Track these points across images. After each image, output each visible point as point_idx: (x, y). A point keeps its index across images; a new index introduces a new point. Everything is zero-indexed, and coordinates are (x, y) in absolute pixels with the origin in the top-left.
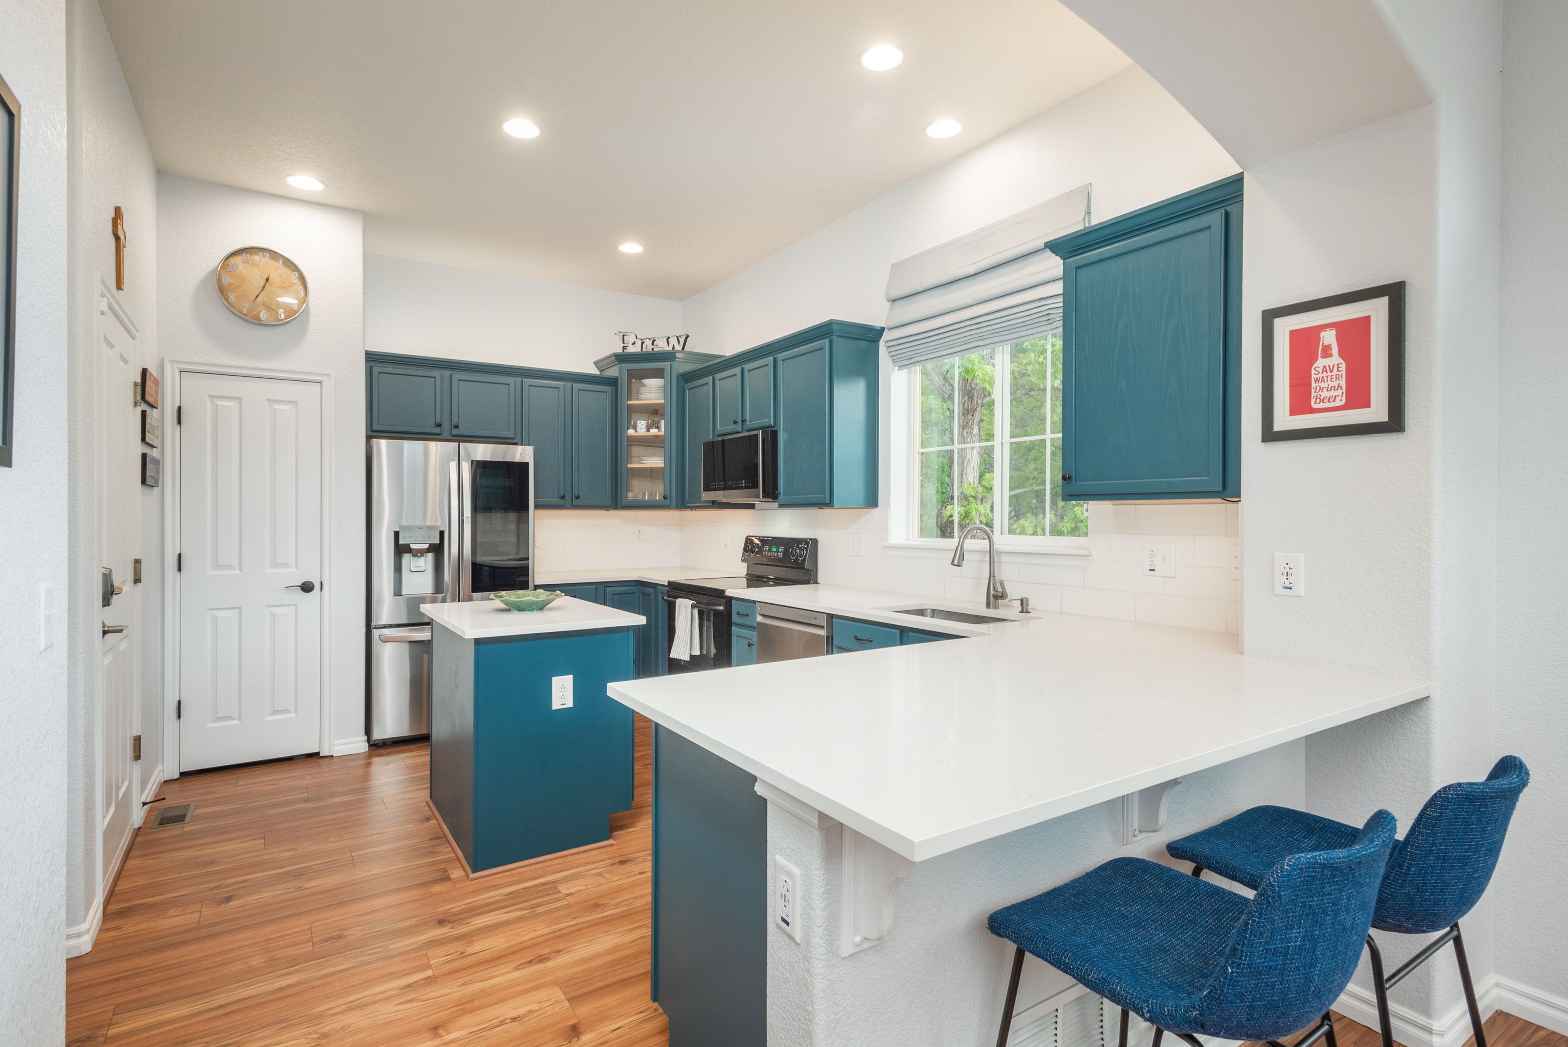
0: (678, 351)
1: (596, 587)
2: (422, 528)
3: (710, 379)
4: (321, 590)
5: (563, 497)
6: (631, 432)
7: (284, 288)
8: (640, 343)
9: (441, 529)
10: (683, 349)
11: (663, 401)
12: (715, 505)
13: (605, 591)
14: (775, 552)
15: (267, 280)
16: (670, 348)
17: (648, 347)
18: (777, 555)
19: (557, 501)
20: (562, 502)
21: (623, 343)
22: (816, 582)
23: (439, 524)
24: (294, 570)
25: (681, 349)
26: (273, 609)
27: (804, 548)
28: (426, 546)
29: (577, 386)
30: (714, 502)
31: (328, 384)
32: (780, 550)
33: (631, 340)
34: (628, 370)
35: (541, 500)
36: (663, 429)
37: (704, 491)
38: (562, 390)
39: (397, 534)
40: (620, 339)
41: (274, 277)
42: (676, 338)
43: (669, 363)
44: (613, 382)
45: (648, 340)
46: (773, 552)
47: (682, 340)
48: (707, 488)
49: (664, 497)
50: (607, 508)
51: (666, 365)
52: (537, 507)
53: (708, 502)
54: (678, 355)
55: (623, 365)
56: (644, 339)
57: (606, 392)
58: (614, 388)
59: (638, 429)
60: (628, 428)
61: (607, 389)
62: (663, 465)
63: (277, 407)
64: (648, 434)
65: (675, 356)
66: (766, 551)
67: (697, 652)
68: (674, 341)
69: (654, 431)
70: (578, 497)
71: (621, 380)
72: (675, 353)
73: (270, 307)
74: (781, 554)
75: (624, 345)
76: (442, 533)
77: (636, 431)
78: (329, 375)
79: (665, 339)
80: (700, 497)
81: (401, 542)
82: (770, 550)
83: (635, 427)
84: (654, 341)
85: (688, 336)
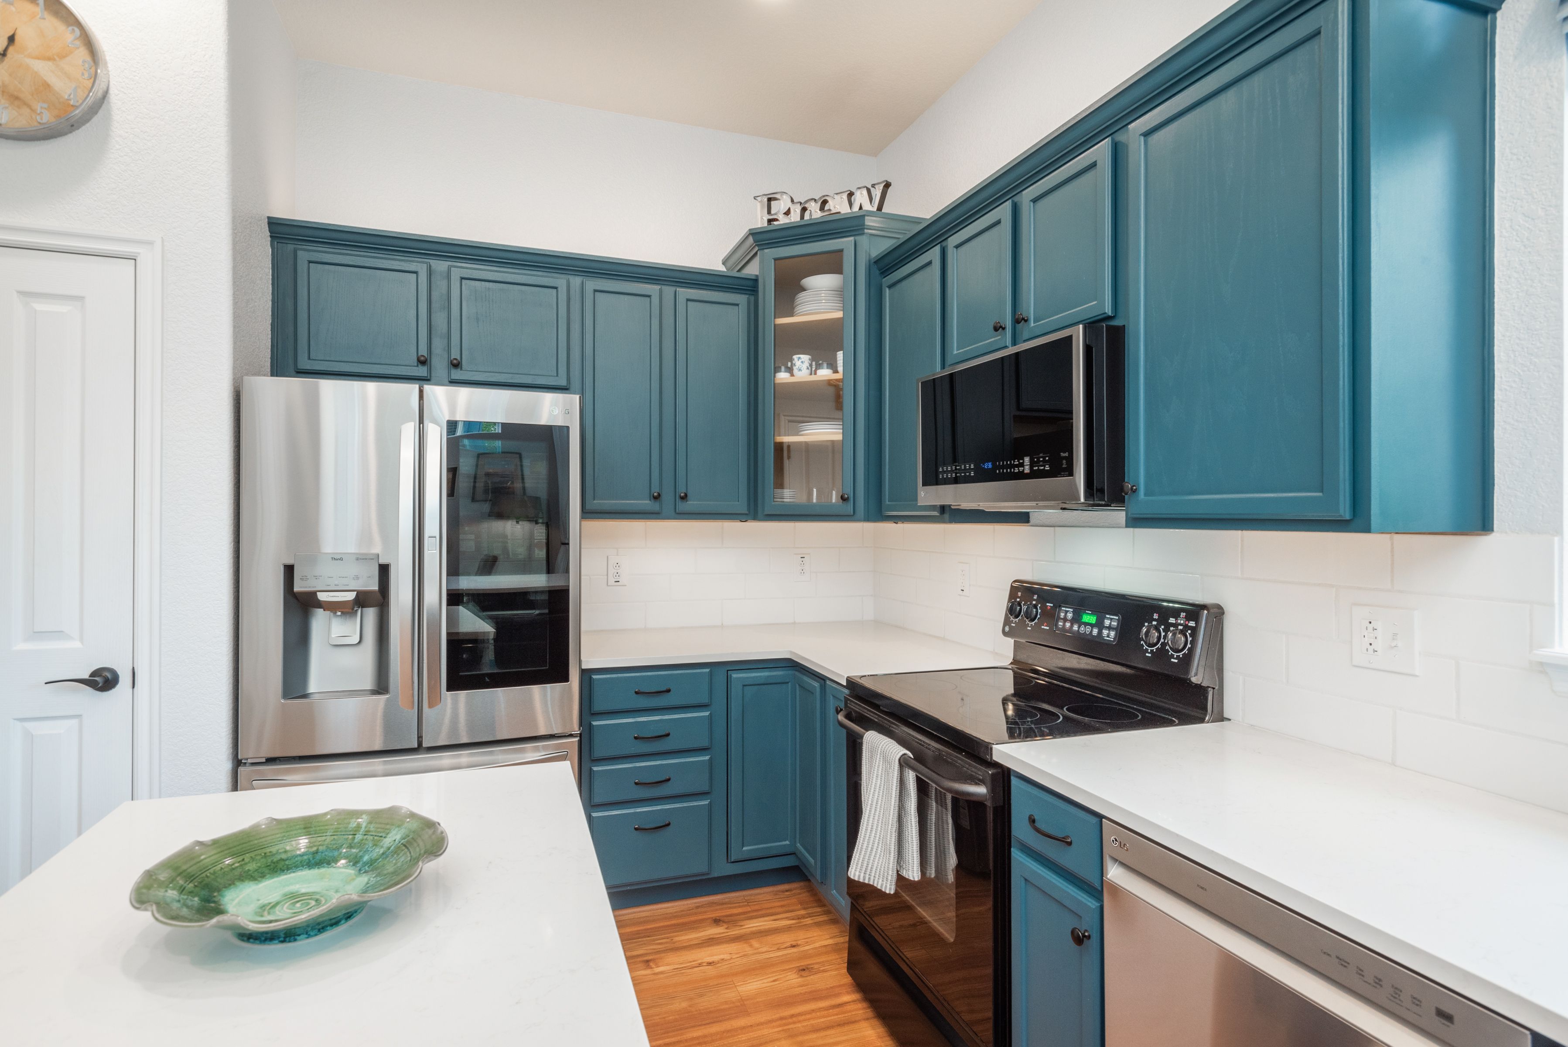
0: (870, 214)
1: (711, 670)
2: (341, 559)
3: (934, 254)
4: (133, 687)
5: (657, 498)
6: (783, 376)
7: (49, 59)
8: (798, 211)
9: (383, 561)
10: (880, 208)
11: (840, 314)
12: (946, 516)
13: (728, 679)
14: (1092, 625)
15: (11, 39)
16: (856, 208)
17: (815, 212)
18: (1100, 633)
19: (646, 503)
20: (654, 506)
21: (769, 212)
22: (1221, 718)
23: (377, 549)
24: (77, 644)
25: (875, 209)
26: (28, 725)
27: (1186, 627)
28: (351, 596)
29: (684, 293)
30: (943, 509)
31: (148, 260)
32: (1107, 623)
33: (782, 206)
34: (775, 260)
35: (595, 504)
36: (840, 369)
37: (924, 484)
38: (655, 300)
39: (289, 570)
40: (762, 208)
41: (27, 35)
42: (865, 192)
43: (852, 238)
44: (751, 287)
45: (813, 203)
46: (1086, 624)
47: (877, 193)
48: (932, 478)
49: (842, 498)
50: (742, 517)
51: (846, 243)
52: (587, 513)
53: (933, 508)
54: (869, 221)
55: (766, 251)
56: (806, 202)
57: (738, 305)
58: (752, 298)
59: (795, 371)
60: (777, 370)
61: (741, 299)
62: (839, 437)
63: (40, 306)
64: (813, 378)
65: (864, 224)
66: (1065, 620)
67: (913, 873)
68: (861, 198)
69: (825, 373)
70: (684, 498)
71: (764, 282)
72: (863, 216)
73: (17, 98)
74: (1110, 635)
75: (771, 217)
76: (384, 570)
77: (792, 375)
78: (150, 243)
79: (845, 196)
80: (916, 499)
81: (296, 589)
82: (1077, 619)
83: (790, 370)
84: (825, 202)
85: (887, 185)
